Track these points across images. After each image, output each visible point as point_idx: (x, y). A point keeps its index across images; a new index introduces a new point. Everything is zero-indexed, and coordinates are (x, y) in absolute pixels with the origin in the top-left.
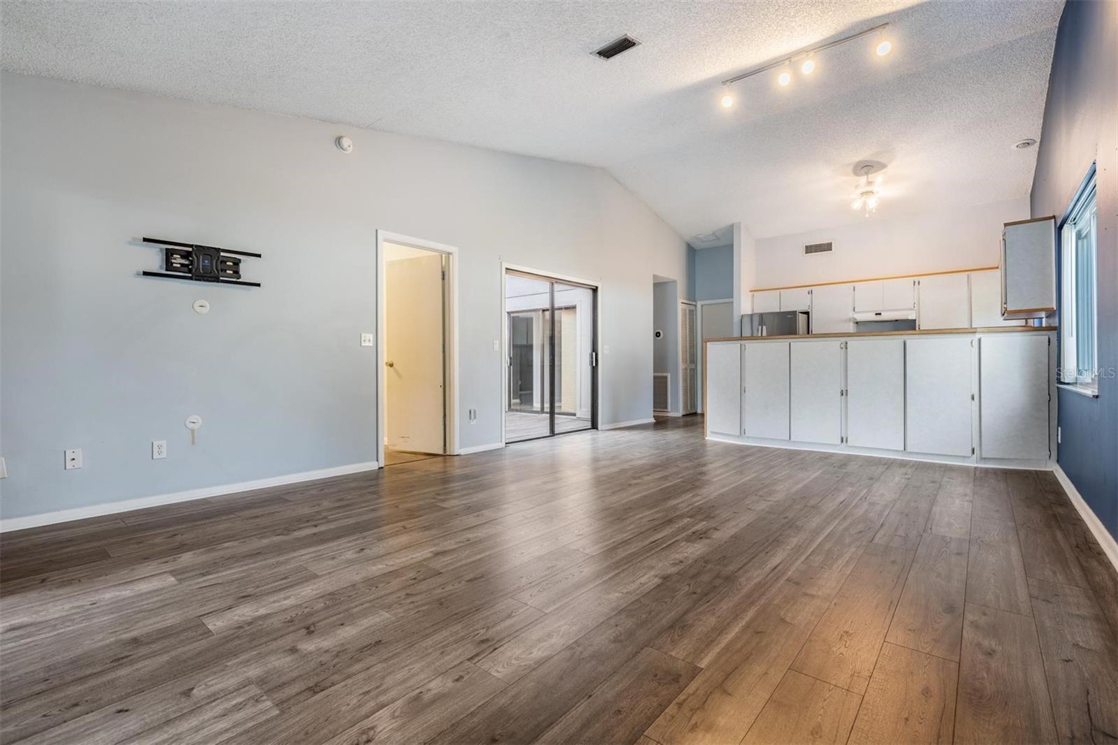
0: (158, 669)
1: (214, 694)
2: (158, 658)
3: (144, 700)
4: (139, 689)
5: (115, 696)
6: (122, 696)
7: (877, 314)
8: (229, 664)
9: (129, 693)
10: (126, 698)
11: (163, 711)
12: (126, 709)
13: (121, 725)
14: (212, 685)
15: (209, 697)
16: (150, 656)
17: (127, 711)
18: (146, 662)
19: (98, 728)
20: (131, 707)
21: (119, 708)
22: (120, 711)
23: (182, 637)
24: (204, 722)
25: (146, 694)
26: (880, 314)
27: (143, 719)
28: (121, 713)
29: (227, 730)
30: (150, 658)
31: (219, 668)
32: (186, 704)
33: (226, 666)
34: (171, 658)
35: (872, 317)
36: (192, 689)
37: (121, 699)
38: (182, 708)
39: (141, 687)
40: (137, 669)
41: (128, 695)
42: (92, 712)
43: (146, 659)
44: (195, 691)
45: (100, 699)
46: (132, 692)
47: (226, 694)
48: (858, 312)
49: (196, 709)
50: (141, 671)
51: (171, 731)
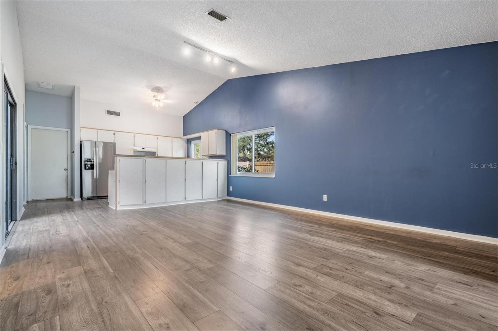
0: (456, 319)
1: (448, 298)
2: (451, 323)
3: (472, 314)
4: (470, 319)
5: (482, 324)
6: (479, 322)
7: (143, 148)
8: (431, 300)
9: (475, 320)
10: (478, 320)
11: (469, 306)
12: (481, 317)
13: (486, 314)
14: (445, 300)
15: (450, 299)
16: (453, 327)
17: (481, 316)
18: (458, 325)
19: (495, 319)
20: (478, 315)
21: (483, 319)
22: (483, 317)
23: (431, 322)
24: (459, 296)
25: (469, 315)
26: (144, 148)
27: (477, 309)
28: (483, 316)
29: (456, 290)
30: (454, 326)
31: (435, 302)
32: (459, 303)
33: (432, 300)
34: (446, 318)
35: (141, 149)
36: (452, 304)
37: (480, 321)
38: (462, 303)
39: (469, 319)
40: (464, 326)
41: (476, 320)
42: (494, 326)
43: (456, 327)
44: (452, 303)
45: (489, 327)
46: (474, 320)
47: (444, 296)
48: (136, 147)
49: (457, 299)
50: (463, 323)
51: (471, 301)
